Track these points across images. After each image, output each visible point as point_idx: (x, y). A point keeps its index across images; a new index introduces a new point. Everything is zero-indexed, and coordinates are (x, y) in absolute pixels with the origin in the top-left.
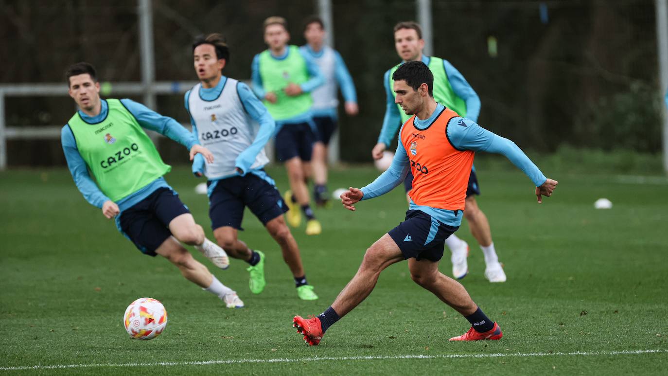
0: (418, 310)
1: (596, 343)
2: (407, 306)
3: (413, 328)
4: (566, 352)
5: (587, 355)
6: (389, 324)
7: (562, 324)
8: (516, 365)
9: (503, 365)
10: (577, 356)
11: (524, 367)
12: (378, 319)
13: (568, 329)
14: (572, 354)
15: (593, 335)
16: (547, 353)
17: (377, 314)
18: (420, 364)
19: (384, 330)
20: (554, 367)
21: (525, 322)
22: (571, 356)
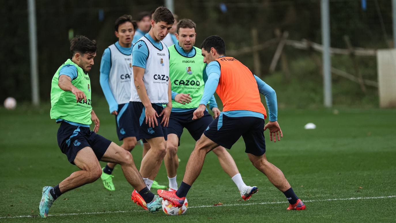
0: (27, 189)
1: (130, 205)
2: (21, 187)
3: (24, 200)
4: (113, 211)
5: (125, 213)
6: (11, 198)
7: (110, 195)
8: (84, 219)
9: (76, 220)
10: (119, 213)
11: (88, 221)
12: (4, 195)
13: (114, 198)
14: (116, 212)
15: (129, 201)
16: (102, 212)
17: (3, 192)
18: (28, 220)
19: (8, 202)
20: (106, 220)
21: (89, 194)
22: (116, 213)
